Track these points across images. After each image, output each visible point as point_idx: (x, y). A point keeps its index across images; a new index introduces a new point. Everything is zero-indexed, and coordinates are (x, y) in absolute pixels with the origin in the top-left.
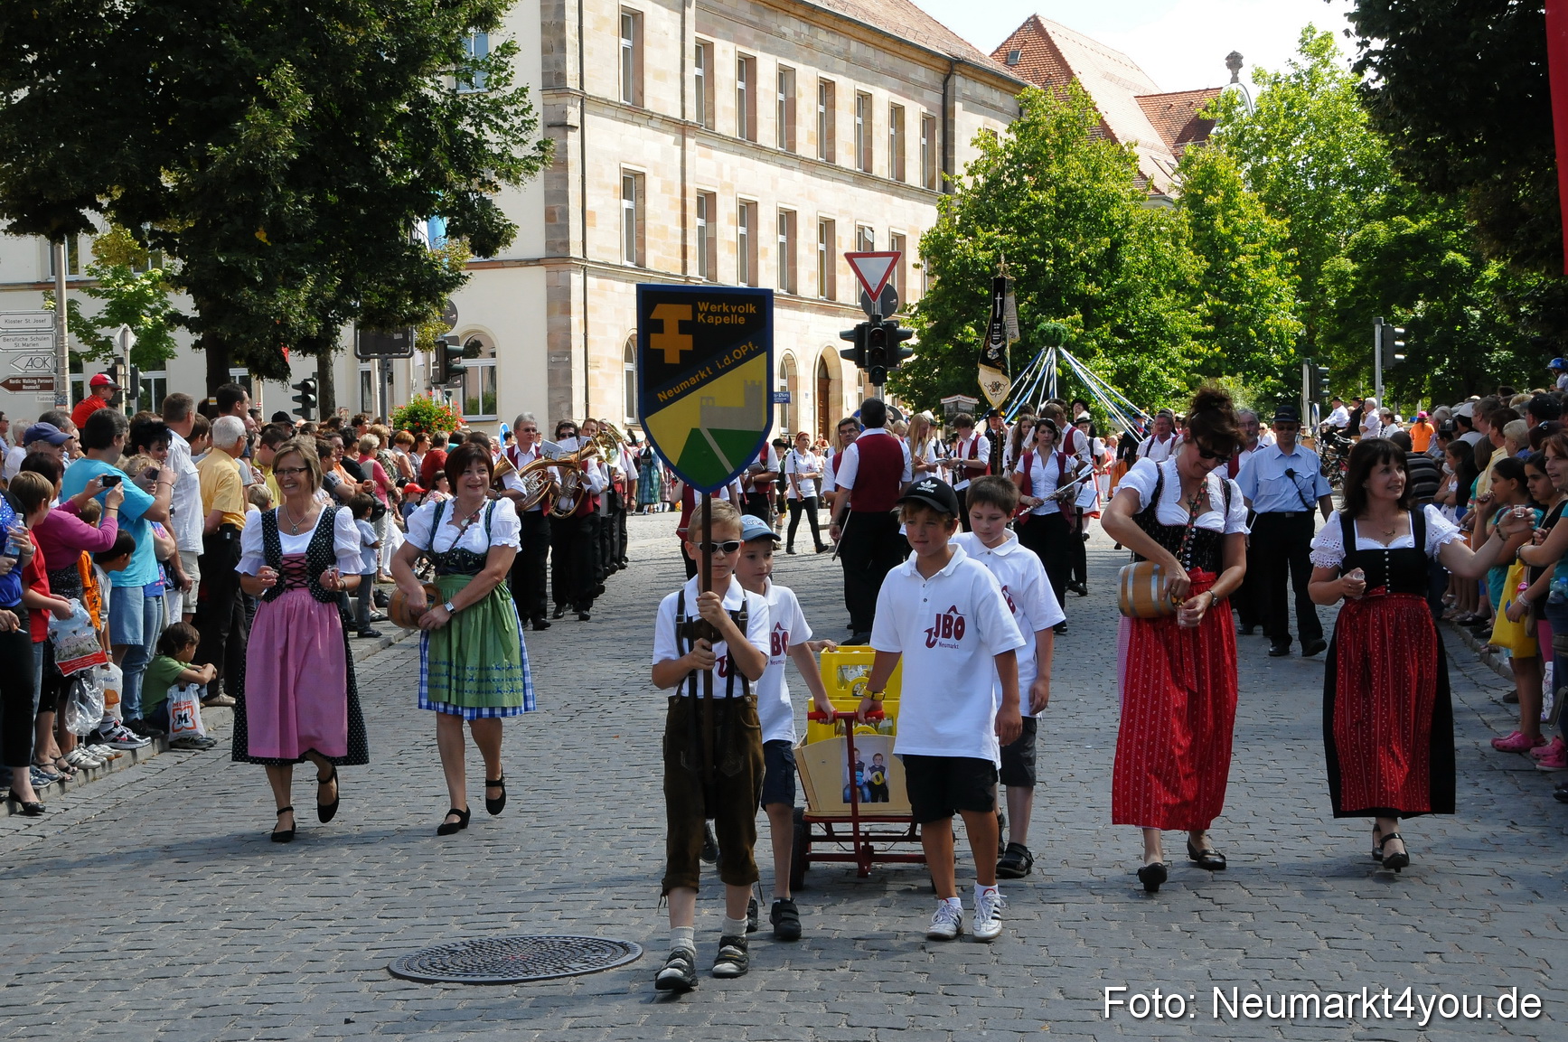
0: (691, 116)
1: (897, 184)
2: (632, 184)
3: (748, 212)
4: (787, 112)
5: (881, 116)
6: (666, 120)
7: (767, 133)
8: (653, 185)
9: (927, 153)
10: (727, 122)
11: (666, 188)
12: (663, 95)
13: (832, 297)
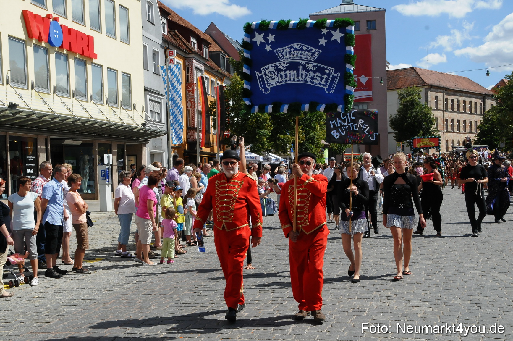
0: (445, 109)
1: (476, 114)
2: (437, 119)
3: (453, 121)
4: (458, 106)
5: (473, 104)
6: (441, 110)
7: (455, 110)
8: (439, 119)
9: (481, 109)
10: (449, 109)
11: (441, 119)
12: (441, 107)
13: (465, 131)
